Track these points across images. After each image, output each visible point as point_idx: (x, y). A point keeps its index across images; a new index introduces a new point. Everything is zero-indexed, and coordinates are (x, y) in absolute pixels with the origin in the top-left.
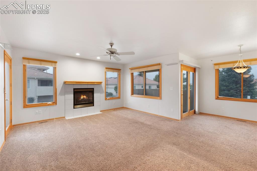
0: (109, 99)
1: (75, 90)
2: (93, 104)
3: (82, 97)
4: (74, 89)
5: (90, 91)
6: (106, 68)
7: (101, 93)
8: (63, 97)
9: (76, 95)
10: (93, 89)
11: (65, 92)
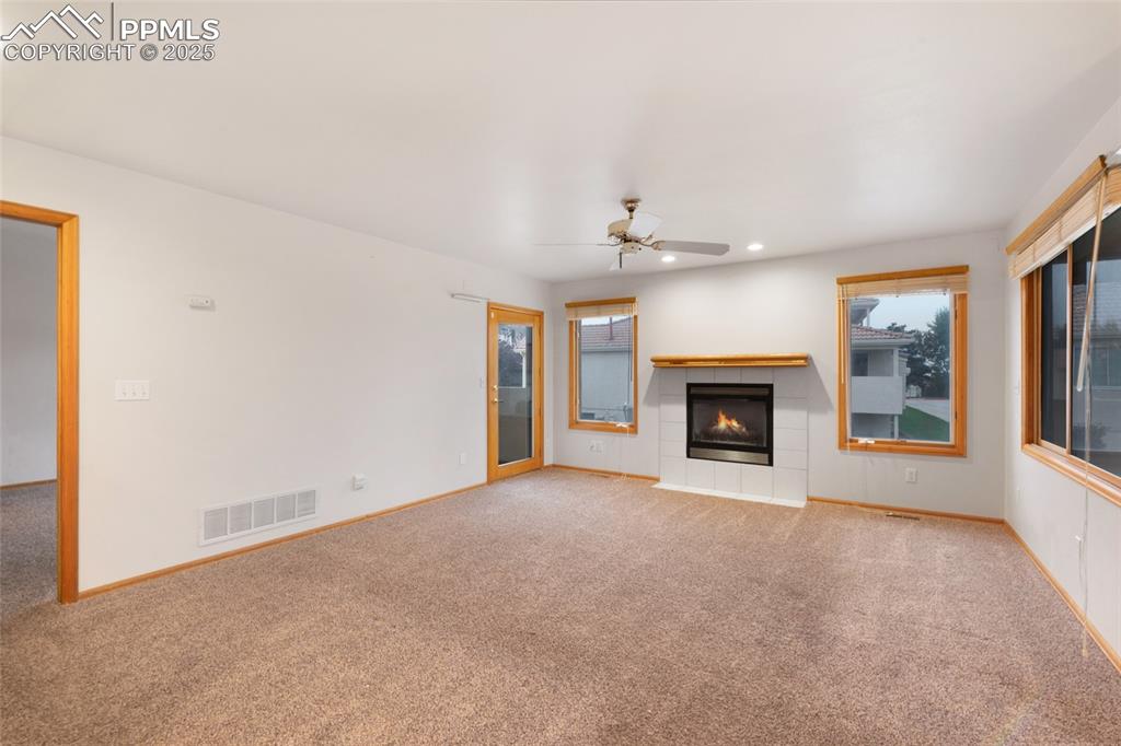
0: (866, 447)
1: (693, 391)
2: (766, 456)
3: (723, 424)
4: (690, 386)
5: (753, 399)
6: (841, 282)
7: (810, 410)
8: (654, 410)
9: (696, 407)
10: (770, 387)
11: (659, 396)
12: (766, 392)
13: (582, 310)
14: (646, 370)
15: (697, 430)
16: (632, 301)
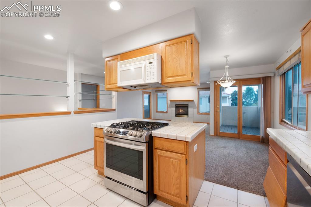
0: (201, 114)
1: (176, 106)
2: (187, 116)
3: (181, 111)
4: (176, 105)
5: (185, 107)
6: (198, 89)
7: (194, 108)
8: (170, 109)
9: (177, 108)
10: (188, 105)
11: (171, 107)
12: (187, 106)
13: (158, 92)
14: (169, 102)
15: (177, 112)
16: (167, 90)
